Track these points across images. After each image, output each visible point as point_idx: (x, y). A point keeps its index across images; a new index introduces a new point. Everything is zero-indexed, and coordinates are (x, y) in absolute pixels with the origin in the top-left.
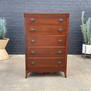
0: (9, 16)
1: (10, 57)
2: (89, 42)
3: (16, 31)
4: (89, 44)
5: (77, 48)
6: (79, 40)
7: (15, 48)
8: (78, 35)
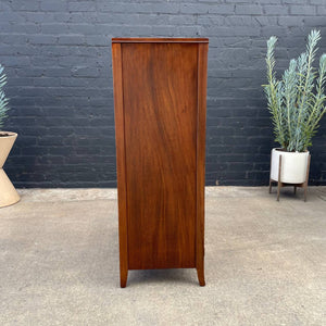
0: (14, 55)
1: (21, 196)
2: (291, 144)
3: (41, 108)
4: (293, 151)
5: (254, 164)
6: (261, 137)
7: (38, 164)
8: (258, 118)
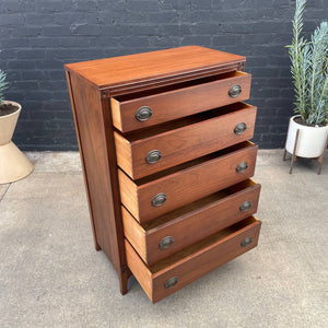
0: (4, 12)
1: (33, 163)
3: (42, 71)
4: (313, 124)
5: (271, 127)
6: (280, 98)
7: (47, 128)
8: (279, 78)
